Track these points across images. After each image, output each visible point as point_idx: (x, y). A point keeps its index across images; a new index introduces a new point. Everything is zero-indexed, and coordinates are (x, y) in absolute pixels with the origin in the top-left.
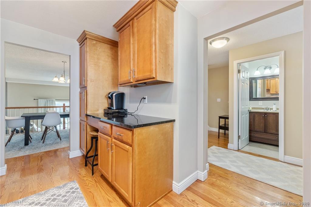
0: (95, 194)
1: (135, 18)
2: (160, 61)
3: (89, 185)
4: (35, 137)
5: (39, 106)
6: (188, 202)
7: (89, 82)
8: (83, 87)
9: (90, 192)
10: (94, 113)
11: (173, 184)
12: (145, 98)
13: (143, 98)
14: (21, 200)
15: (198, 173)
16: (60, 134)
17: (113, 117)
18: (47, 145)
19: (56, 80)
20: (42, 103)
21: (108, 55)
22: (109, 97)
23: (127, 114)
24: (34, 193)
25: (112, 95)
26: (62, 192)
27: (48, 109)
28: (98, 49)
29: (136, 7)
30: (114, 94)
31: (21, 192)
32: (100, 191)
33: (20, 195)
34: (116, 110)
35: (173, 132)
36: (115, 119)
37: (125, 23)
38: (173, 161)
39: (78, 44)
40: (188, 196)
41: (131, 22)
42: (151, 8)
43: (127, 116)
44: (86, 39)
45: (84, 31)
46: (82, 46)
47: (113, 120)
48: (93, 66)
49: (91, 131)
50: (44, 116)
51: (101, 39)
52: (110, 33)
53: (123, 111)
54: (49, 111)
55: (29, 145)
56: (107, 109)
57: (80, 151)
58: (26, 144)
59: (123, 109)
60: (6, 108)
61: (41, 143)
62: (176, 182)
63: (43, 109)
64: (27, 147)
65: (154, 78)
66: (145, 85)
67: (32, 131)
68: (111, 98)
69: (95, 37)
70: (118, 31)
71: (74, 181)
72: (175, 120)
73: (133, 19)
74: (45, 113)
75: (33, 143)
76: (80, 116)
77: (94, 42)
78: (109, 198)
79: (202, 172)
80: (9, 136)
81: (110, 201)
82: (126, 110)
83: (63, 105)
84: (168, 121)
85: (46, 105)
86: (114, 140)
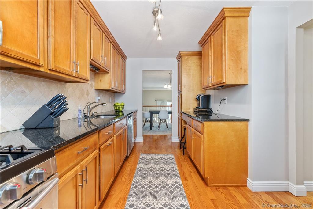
0: (183, 165)
1: (212, 35)
2: (229, 68)
3: (181, 159)
4: (155, 125)
5: (158, 105)
6: (259, 200)
7: (183, 88)
8: (180, 92)
9: (180, 163)
10: (186, 111)
11: (247, 181)
12: (225, 99)
13: (223, 99)
14: (148, 154)
15: (289, 185)
16: (168, 126)
17: (200, 115)
18: (160, 131)
19: (165, 87)
20: (159, 103)
21: (197, 65)
22: (197, 99)
23: (212, 113)
24: (153, 153)
25: (199, 98)
26: (166, 157)
27: (162, 107)
28: (189, 62)
29: (212, 26)
30: (201, 96)
31: (148, 151)
32: (186, 165)
33: (148, 152)
34: (202, 109)
35: (248, 131)
36: (201, 116)
37: (205, 40)
38: (248, 159)
39: (177, 61)
40: (262, 197)
41: (209, 39)
42: (221, 26)
43: (212, 114)
44: (181, 57)
45: (180, 52)
46: (179, 62)
47: (200, 118)
48: (186, 75)
49: (184, 124)
50: (159, 112)
51: (190, 54)
52: (197, 48)
53: (209, 110)
54: (162, 109)
55: (152, 129)
56: (196, 108)
57: (178, 138)
58: (151, 129)
59: (209, 109)
60: (143, 106)
61: (158, 130)
62: (251, 179)
63: (159, 107)
64: (151, 130)
65: (224, 83)
66: (223, 88)
67: (154, 122)
68: (198, 99)
69: (187, 54)
70: (201, 46)
71: (172, 154)
72: (249, 120)
73: (210, 36)
74: (160, 110)
75: (154, 129)
76: (178, 113)
77: (187, 57)
78: (191, 170)
79: (294, 184)
80: (144, 123)
81: (191, 172)
82: (211, 110)
83: (170, 105)
84: (239, 120)
85: (161, 104)
86: (194, 130)
